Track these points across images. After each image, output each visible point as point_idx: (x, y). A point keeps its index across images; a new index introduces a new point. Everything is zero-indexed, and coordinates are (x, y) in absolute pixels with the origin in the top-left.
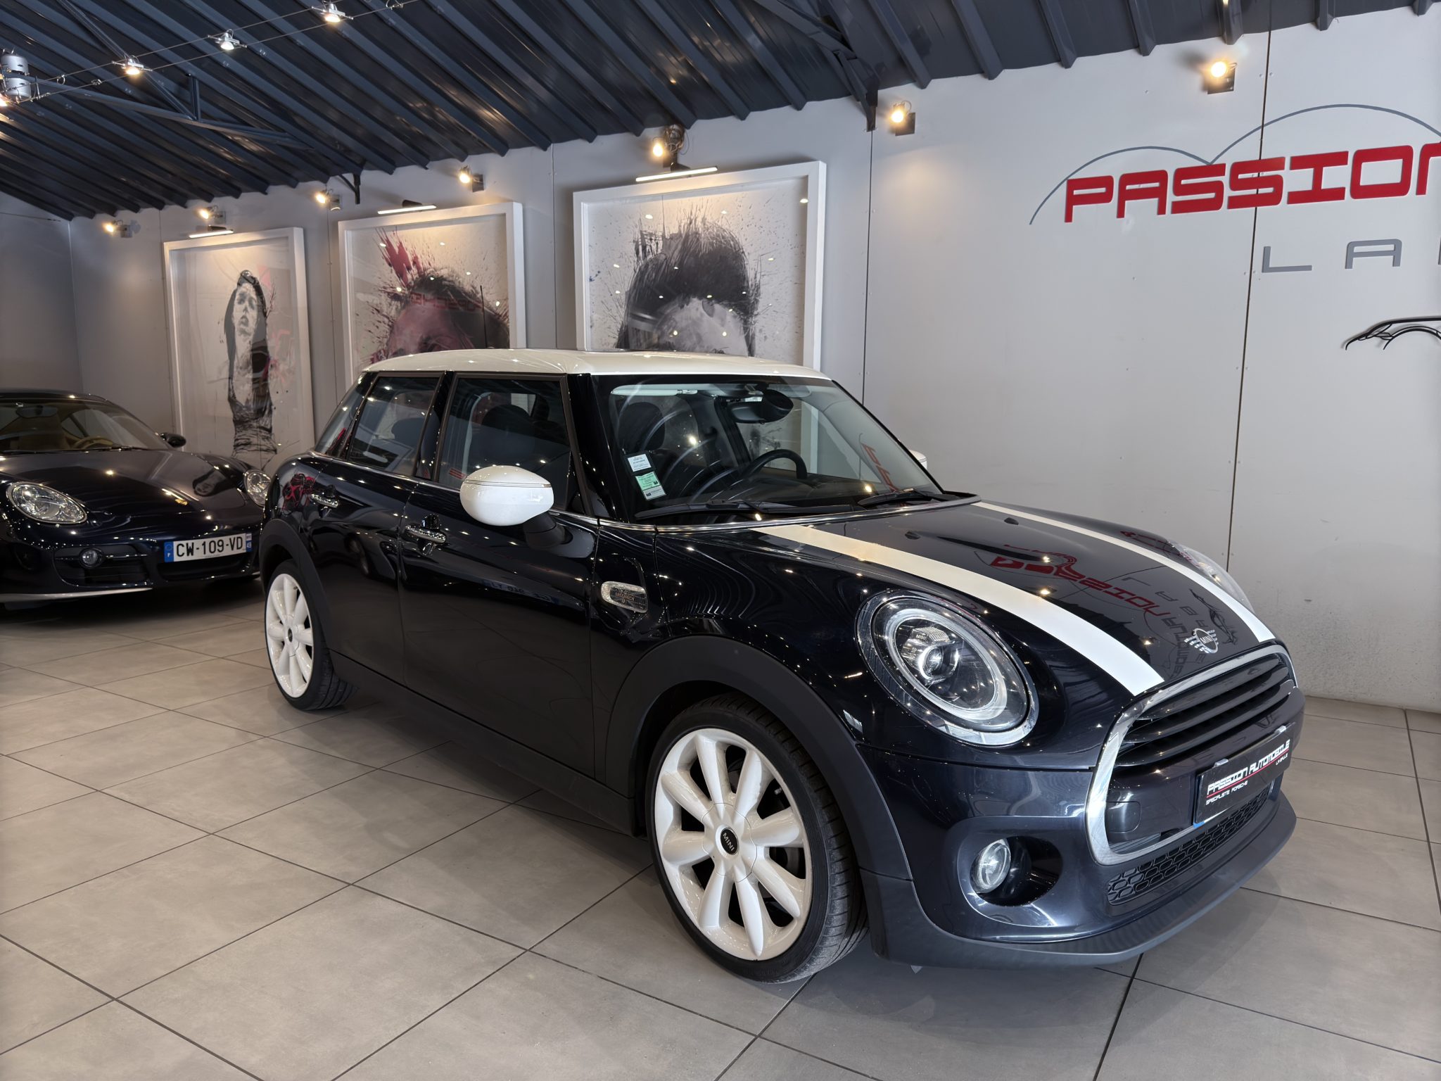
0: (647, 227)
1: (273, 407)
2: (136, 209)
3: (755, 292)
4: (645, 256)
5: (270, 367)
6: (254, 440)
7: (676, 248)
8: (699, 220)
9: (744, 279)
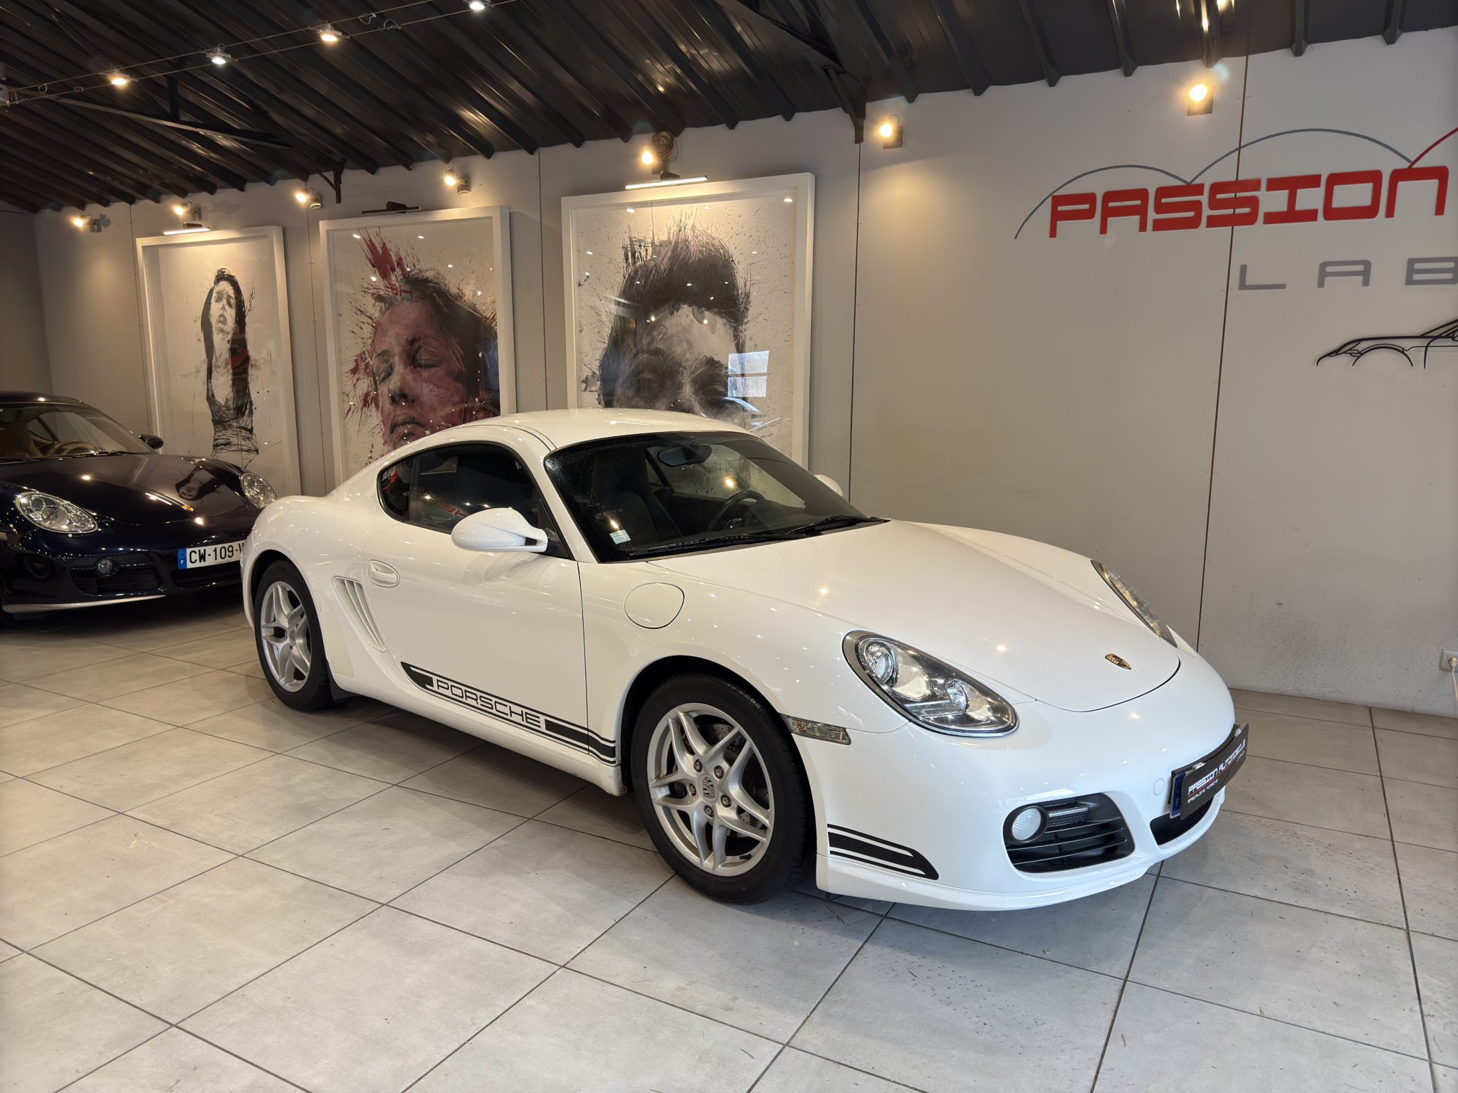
0: (636, 233)
1: (253, 407)
2: (106, 203)
3: (745, 300)
4: (634, 263)
5: (250, 366)
6: (234, 440)
7: (665, 255)
8: (689, 227)
9: (734, 286)
